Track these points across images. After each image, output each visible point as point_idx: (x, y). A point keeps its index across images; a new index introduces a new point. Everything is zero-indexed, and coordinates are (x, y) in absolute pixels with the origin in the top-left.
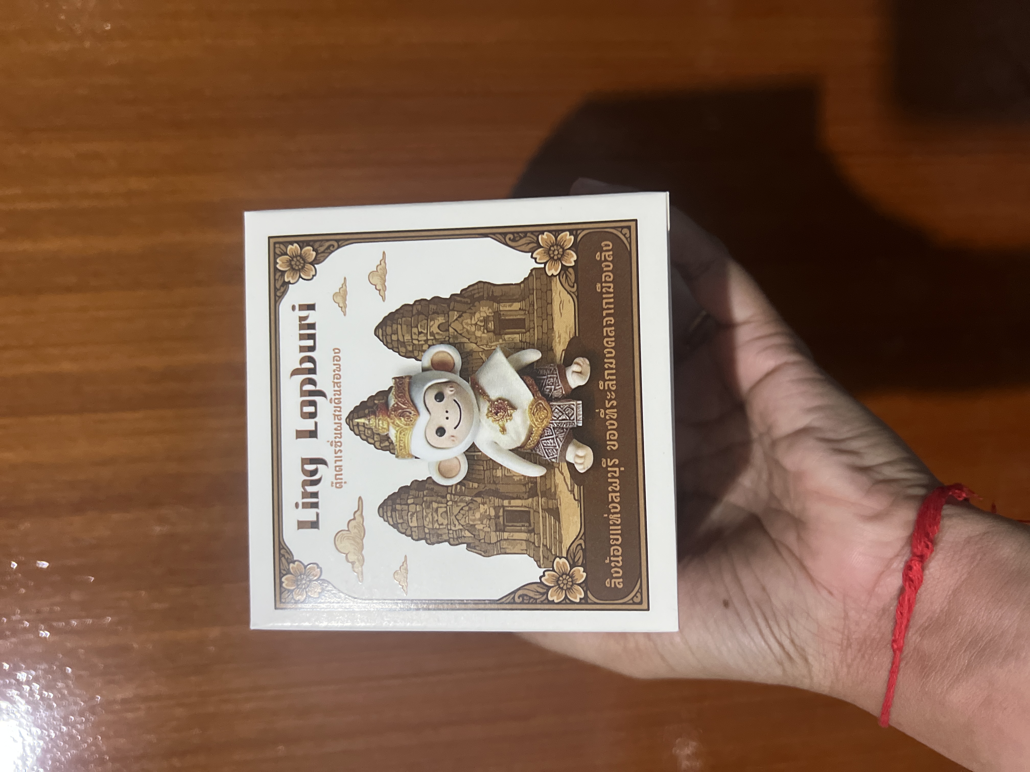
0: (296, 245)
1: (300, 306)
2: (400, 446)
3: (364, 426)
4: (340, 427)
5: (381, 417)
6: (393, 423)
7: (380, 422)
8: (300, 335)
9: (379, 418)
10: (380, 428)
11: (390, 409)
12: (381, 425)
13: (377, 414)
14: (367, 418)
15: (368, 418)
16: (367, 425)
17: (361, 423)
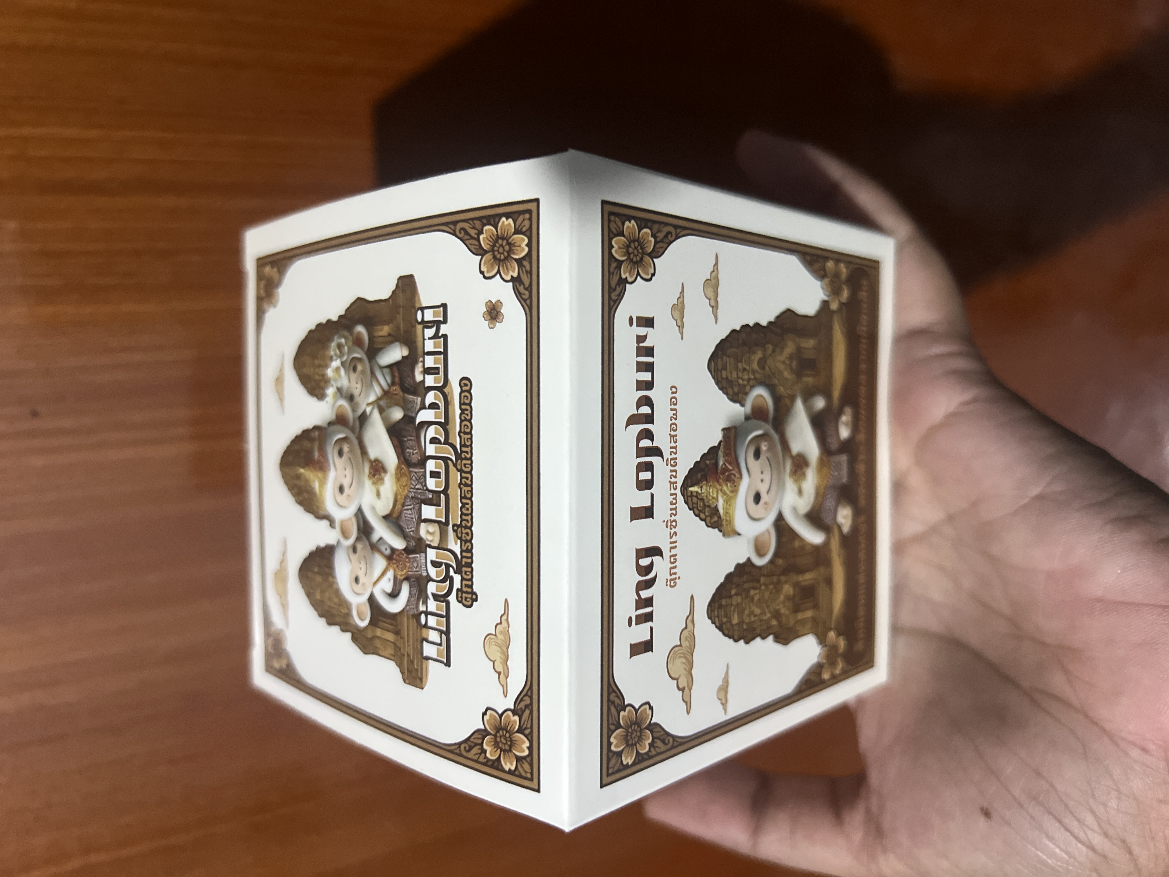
0: (633, 222)
1: (638, 318)
2: (727, 521)
3: (697, 497)
4: (675, 499)
5: (711, 483)
6: (721, 490)
7: (711, 490)
8: (638, 363)
9: (710, 484)
10: (710, 498)
11: (719, 471)
12: (711, 494)
13: (708, 479)
14: (699, 485)
15: (701, 485)
16: (700, 494)
17: (695, 491)
